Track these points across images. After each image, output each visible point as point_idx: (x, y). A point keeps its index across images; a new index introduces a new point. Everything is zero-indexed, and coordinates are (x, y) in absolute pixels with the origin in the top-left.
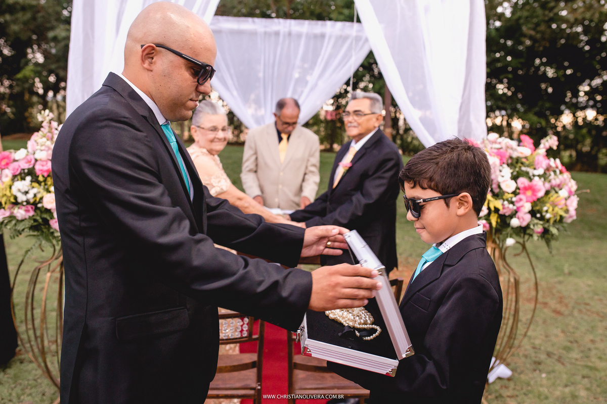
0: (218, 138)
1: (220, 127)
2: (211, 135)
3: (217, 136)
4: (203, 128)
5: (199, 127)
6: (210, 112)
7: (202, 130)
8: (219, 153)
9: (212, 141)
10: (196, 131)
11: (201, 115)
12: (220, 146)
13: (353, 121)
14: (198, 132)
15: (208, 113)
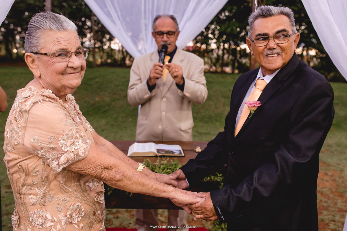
0: (72, 68)
1: (73, 50)
2: (60, 64)
3: (70, 65)
4: (46, 54)
5: (36, 53)
6: (53, 27)
7: (44, 57)
8: (74, 90)
9: (63, 73)
10: (33, 61)
11: (38, 34)
12: (75, 80)
13: (275, 47)
14: (36, 62)
15: (51, 29)
